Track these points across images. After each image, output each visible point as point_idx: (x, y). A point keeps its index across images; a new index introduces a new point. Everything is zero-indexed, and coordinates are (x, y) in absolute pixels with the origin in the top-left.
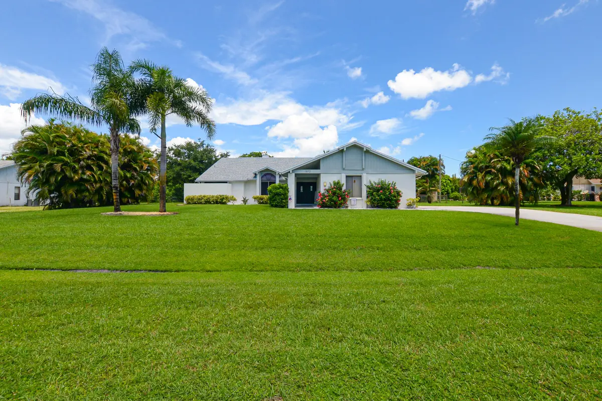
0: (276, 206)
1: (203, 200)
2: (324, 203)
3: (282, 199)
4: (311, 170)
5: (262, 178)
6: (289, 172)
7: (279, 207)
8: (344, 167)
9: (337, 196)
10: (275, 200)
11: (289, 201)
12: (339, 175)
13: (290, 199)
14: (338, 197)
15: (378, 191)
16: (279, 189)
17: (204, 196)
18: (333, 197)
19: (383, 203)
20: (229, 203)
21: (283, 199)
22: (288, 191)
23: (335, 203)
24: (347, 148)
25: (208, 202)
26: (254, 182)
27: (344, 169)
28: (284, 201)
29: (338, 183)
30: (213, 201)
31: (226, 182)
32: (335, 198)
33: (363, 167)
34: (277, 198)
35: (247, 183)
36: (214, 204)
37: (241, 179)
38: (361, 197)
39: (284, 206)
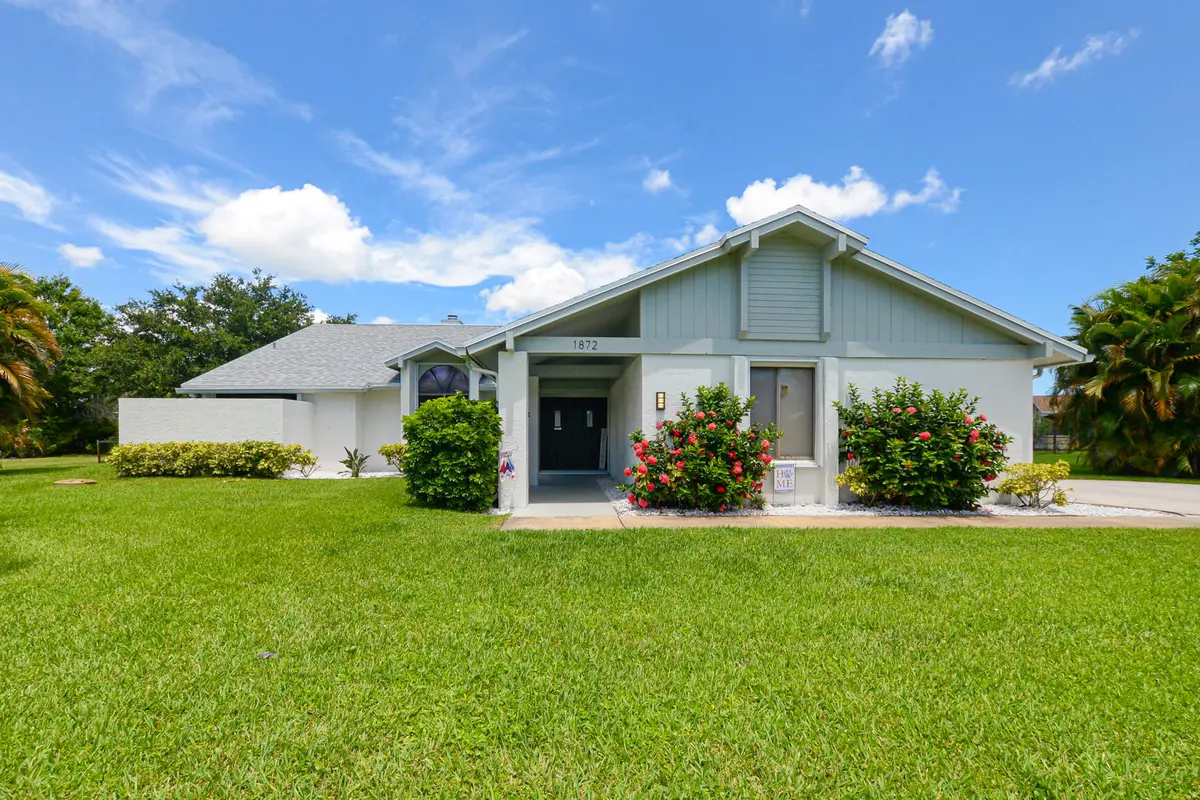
0: (439, 503)
1: (179, 462)
2: (658, 487)
3: (469, 472)
4: (599, 340)
5: (420, 382)
6: (502, 347)
7: (455, 508)
8: (744, 327)
9: (725, 457)
10: (433, 475)
11: (504, 479)
12: (723, 362)
13: (508, 467)
14: (730, 462)
15: (905, 432)
16: (454, 421)
17: (185, 449)
18: (708, 460)
19: (929, 489)
20: (289, 474)
21: (474, 472)
22: (497, 433)
23: (718, 487)
24: (762, 240)
25: (199, 468)
26: (389, 393)
27: (739, 336)
28: (477, 478)
29: (719, 396)
30: (221, 466)
31: (293, 397)
32: (715, 468)
33: (827, 329)
34: (444, 463)
35: (368, 397)
36: (225, 475)
37: (347, 385)
38: (811, 455)
39: (478, 499)
